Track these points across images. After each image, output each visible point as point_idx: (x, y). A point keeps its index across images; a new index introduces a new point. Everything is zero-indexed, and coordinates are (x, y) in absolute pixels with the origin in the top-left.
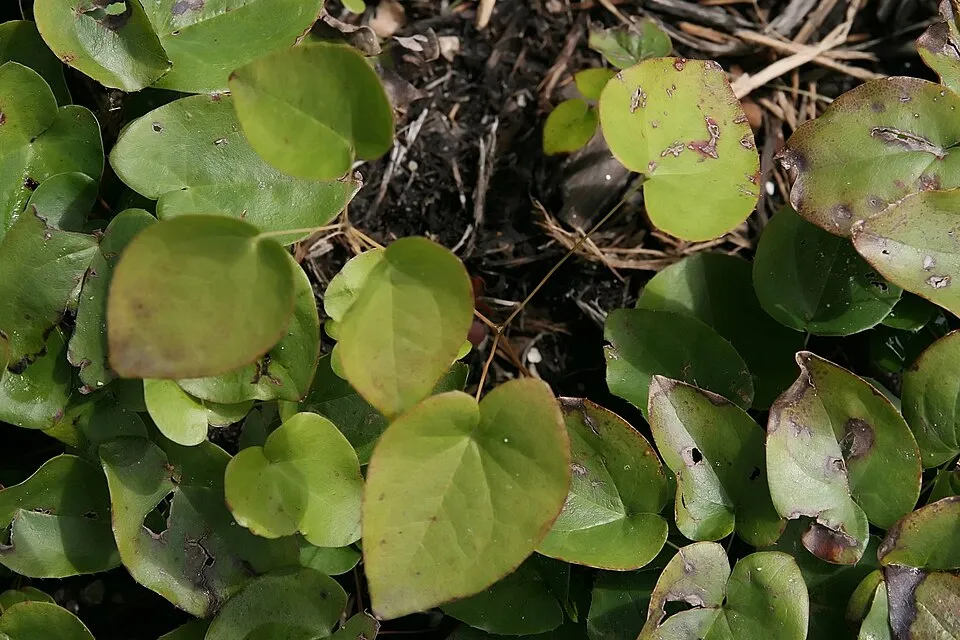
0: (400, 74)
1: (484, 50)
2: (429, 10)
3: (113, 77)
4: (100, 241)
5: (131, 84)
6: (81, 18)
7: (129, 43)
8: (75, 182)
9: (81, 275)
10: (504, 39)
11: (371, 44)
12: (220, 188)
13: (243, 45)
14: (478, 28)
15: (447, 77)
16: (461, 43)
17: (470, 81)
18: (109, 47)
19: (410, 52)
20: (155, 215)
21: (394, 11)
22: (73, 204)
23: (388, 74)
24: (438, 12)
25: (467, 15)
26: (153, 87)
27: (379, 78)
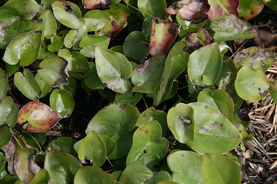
0: (245, 171)
1: (268, 175)
2: (259, 157)
3: (178, 137)
4: (154, 175)
5: (181, 141)
6: (178, 119)
7: (186, 131)
8: (155, 157)
9: (145, 180)
10: (275, 175)
11: (243, 161)
12: (189, 177)
13: (213, 145)
14: (269, 169)
15: (256, 176)
16: (263, 170)
17: (260, 181)
18: (181, 129)
19: (251, 167)
20: (171, 176)
21: (251, 153)
22: (152, 161)
23: (242, 169)
24: (261, 160)
25: (268, 164)
26: (186, 144)
27: (240, 169)
